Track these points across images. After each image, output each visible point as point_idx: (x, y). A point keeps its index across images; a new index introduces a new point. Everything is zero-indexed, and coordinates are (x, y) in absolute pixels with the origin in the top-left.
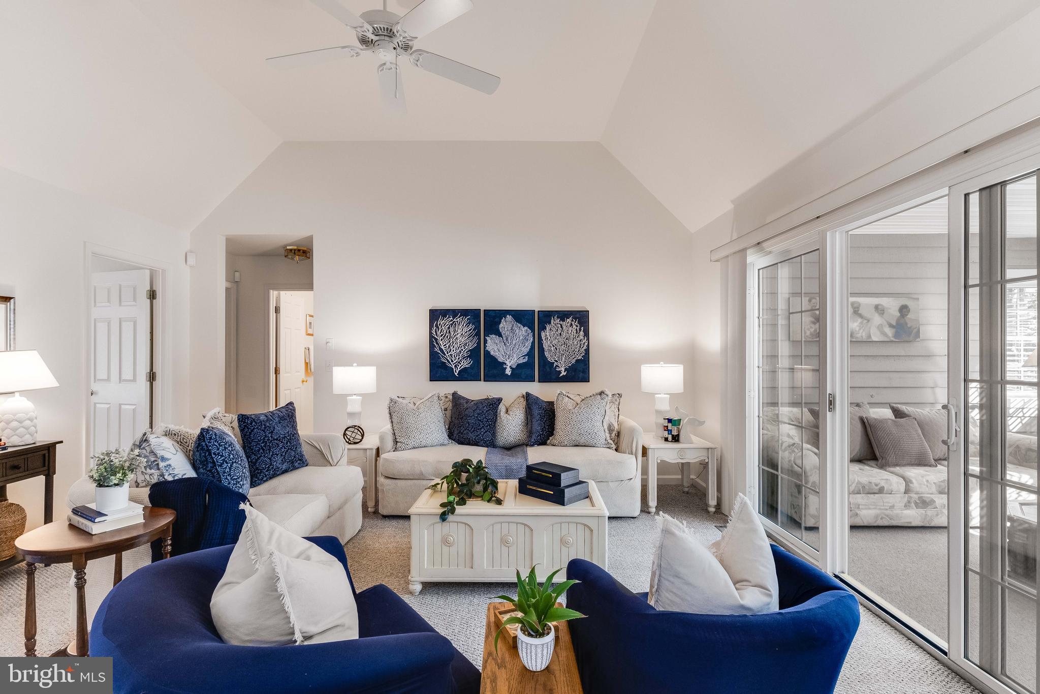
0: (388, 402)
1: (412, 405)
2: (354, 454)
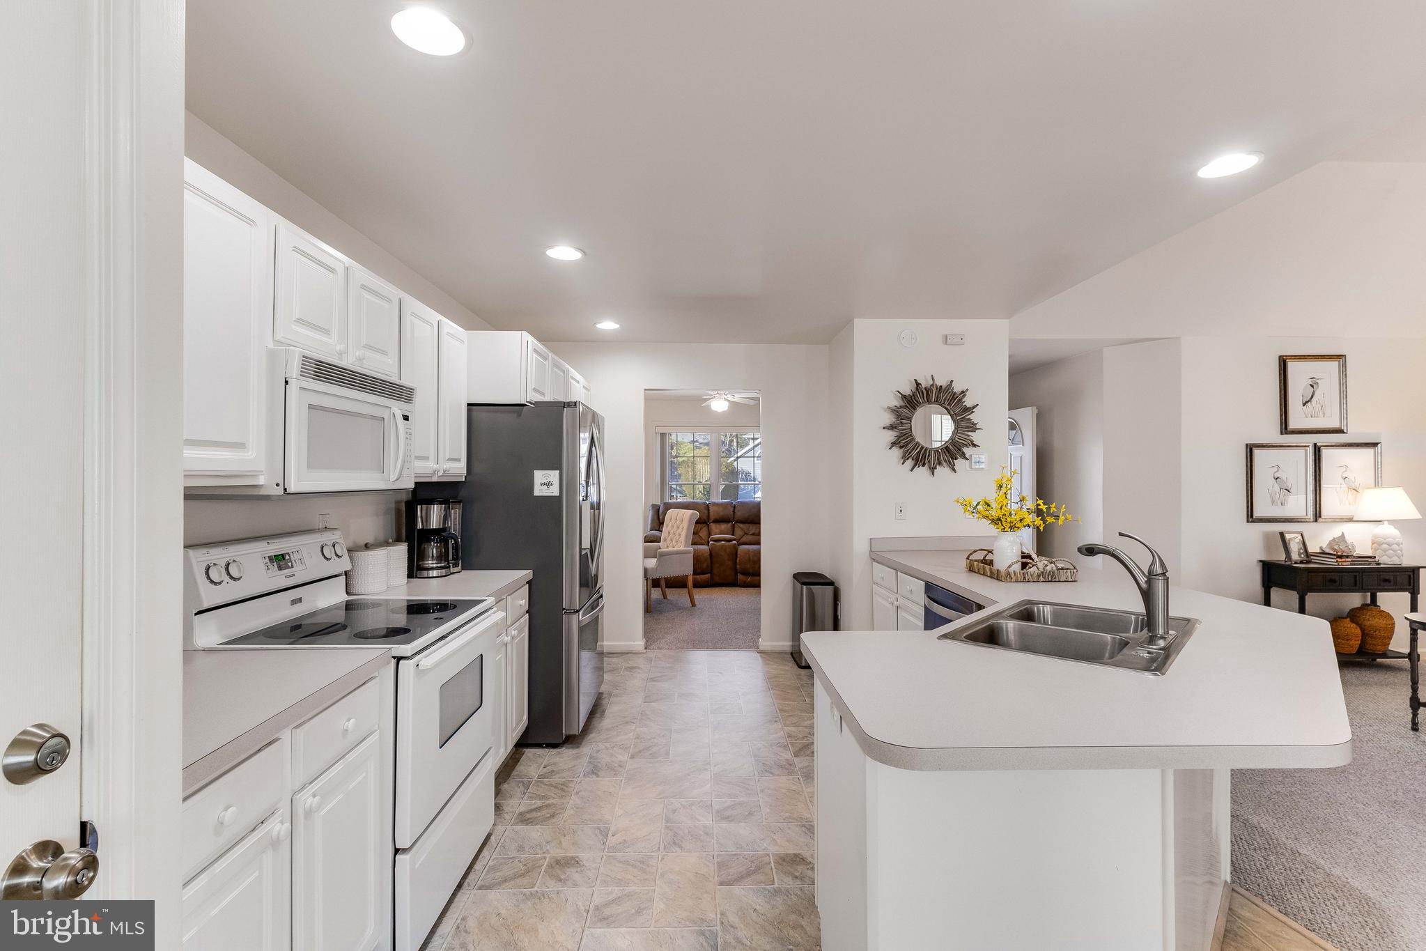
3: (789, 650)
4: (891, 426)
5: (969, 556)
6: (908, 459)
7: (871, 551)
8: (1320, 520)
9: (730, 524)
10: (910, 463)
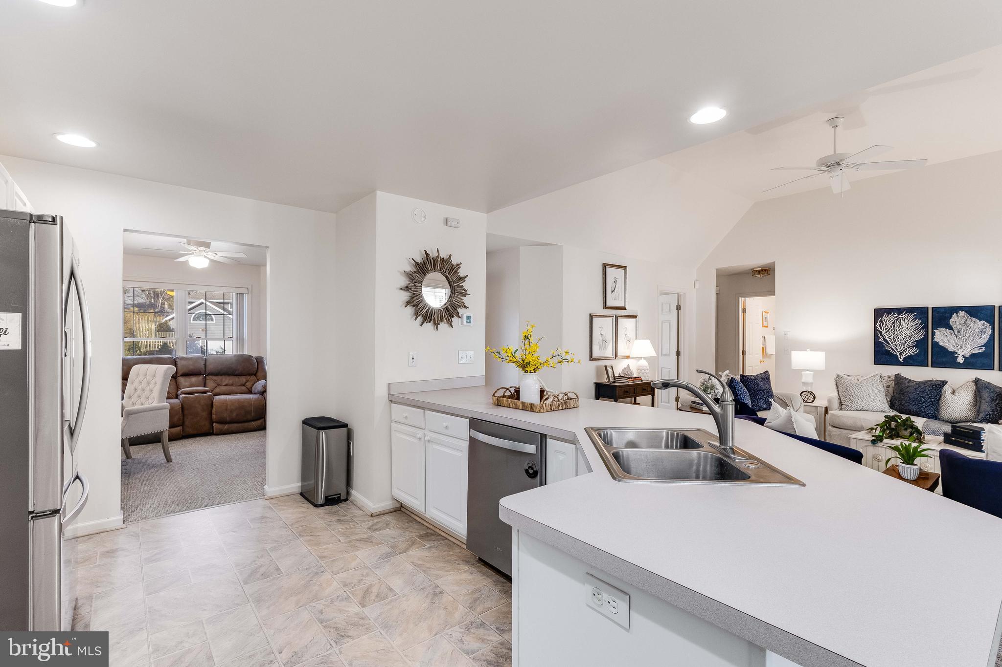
0: (835, 376)
1: (856, 381)
2: (808, 409)
3: (299, 490)
4: (407, 287)
5: (494, 394)
6: (419, 316)
7: (389, 394)
8: (617, 358)
9: (201, 378)
10: (420, 319)
